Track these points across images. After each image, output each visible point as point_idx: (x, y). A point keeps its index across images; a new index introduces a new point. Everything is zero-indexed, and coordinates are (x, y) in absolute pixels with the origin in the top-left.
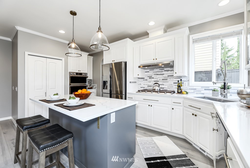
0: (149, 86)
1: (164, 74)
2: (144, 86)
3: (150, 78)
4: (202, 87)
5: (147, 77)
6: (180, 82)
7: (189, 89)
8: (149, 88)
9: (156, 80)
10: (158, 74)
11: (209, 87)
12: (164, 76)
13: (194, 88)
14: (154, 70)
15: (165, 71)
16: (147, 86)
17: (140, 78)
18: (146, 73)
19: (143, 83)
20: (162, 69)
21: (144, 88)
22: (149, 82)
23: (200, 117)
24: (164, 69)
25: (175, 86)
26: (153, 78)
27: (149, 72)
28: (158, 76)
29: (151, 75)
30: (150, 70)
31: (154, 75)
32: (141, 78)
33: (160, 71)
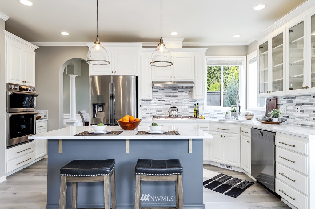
0: (159, 111)
1: (177, 96)
2: (151, 112)
3: (159, 100)
4: (215, 111)
5: (156, 98)
6: (197, 105)
7: (204, 113)
8: (158, 114)
9: (168, 103)
10: (170, 96)
11: (220, 111)
12: (178, 98)
13: (209, 112)
14: (165, 90)
15: (178, 92)
16: (155, 111)
17: (144, 100)
18: (154, 94)
19: (149, 106)
20: (176, 90)
21: (151, 113)
22: (158, 106)
23: (228, 137)
24: (177, 90)
25: (190, 110)
26: (164, 100)
27: (158, 92)
28: (170, 98)
29: (160, 97)
30: (159, 90)
31: (165, 96)
32: (146, 101)
33: (173, 91)
